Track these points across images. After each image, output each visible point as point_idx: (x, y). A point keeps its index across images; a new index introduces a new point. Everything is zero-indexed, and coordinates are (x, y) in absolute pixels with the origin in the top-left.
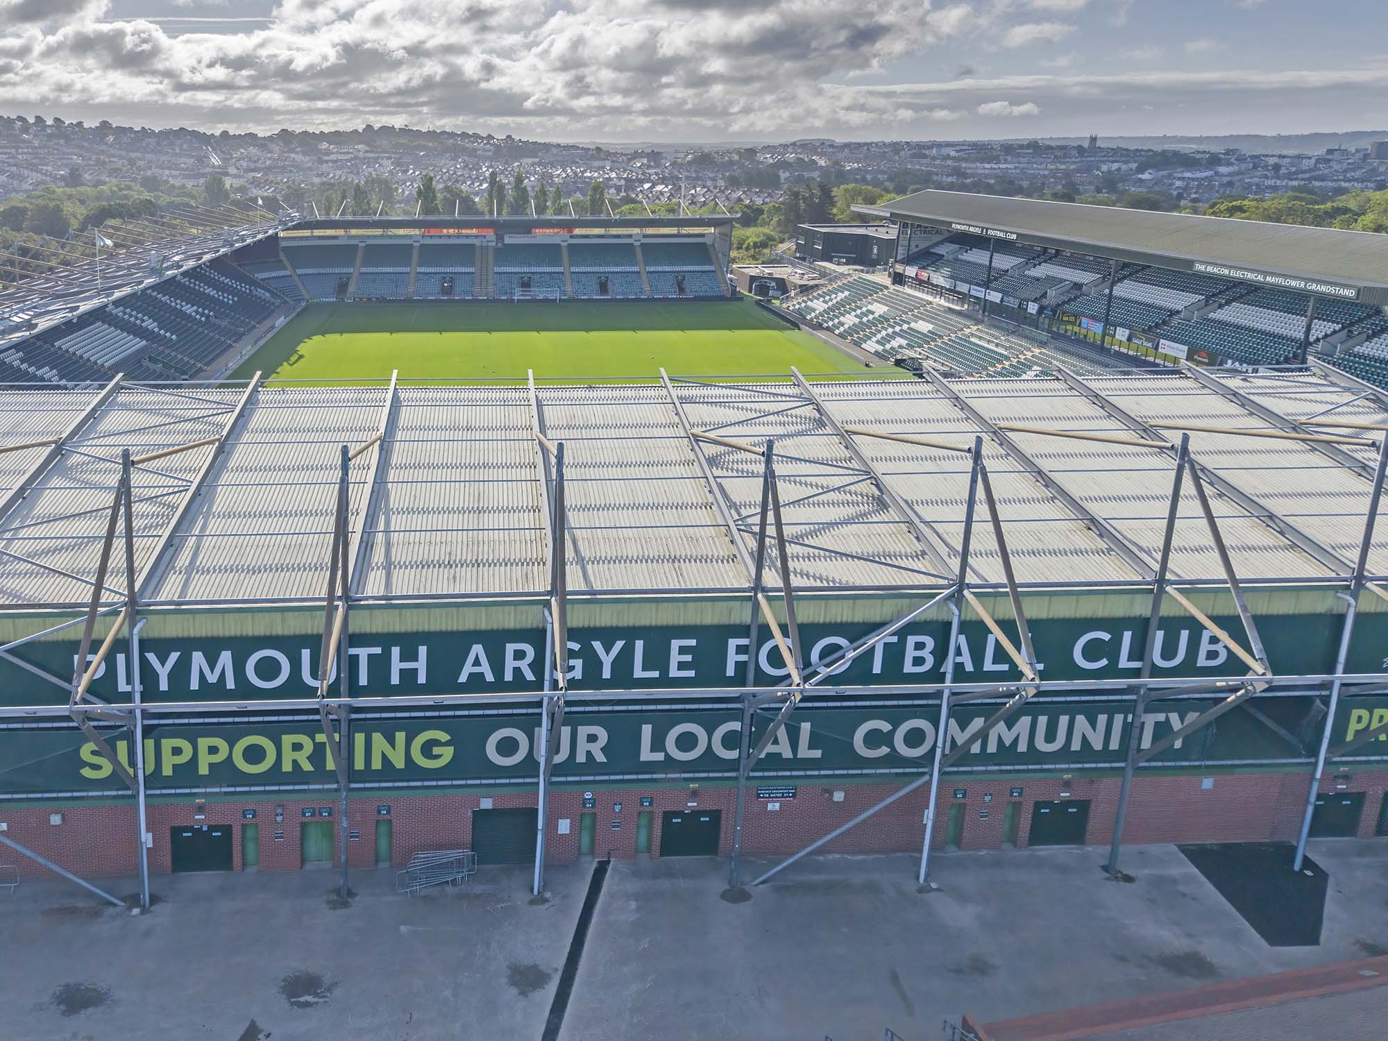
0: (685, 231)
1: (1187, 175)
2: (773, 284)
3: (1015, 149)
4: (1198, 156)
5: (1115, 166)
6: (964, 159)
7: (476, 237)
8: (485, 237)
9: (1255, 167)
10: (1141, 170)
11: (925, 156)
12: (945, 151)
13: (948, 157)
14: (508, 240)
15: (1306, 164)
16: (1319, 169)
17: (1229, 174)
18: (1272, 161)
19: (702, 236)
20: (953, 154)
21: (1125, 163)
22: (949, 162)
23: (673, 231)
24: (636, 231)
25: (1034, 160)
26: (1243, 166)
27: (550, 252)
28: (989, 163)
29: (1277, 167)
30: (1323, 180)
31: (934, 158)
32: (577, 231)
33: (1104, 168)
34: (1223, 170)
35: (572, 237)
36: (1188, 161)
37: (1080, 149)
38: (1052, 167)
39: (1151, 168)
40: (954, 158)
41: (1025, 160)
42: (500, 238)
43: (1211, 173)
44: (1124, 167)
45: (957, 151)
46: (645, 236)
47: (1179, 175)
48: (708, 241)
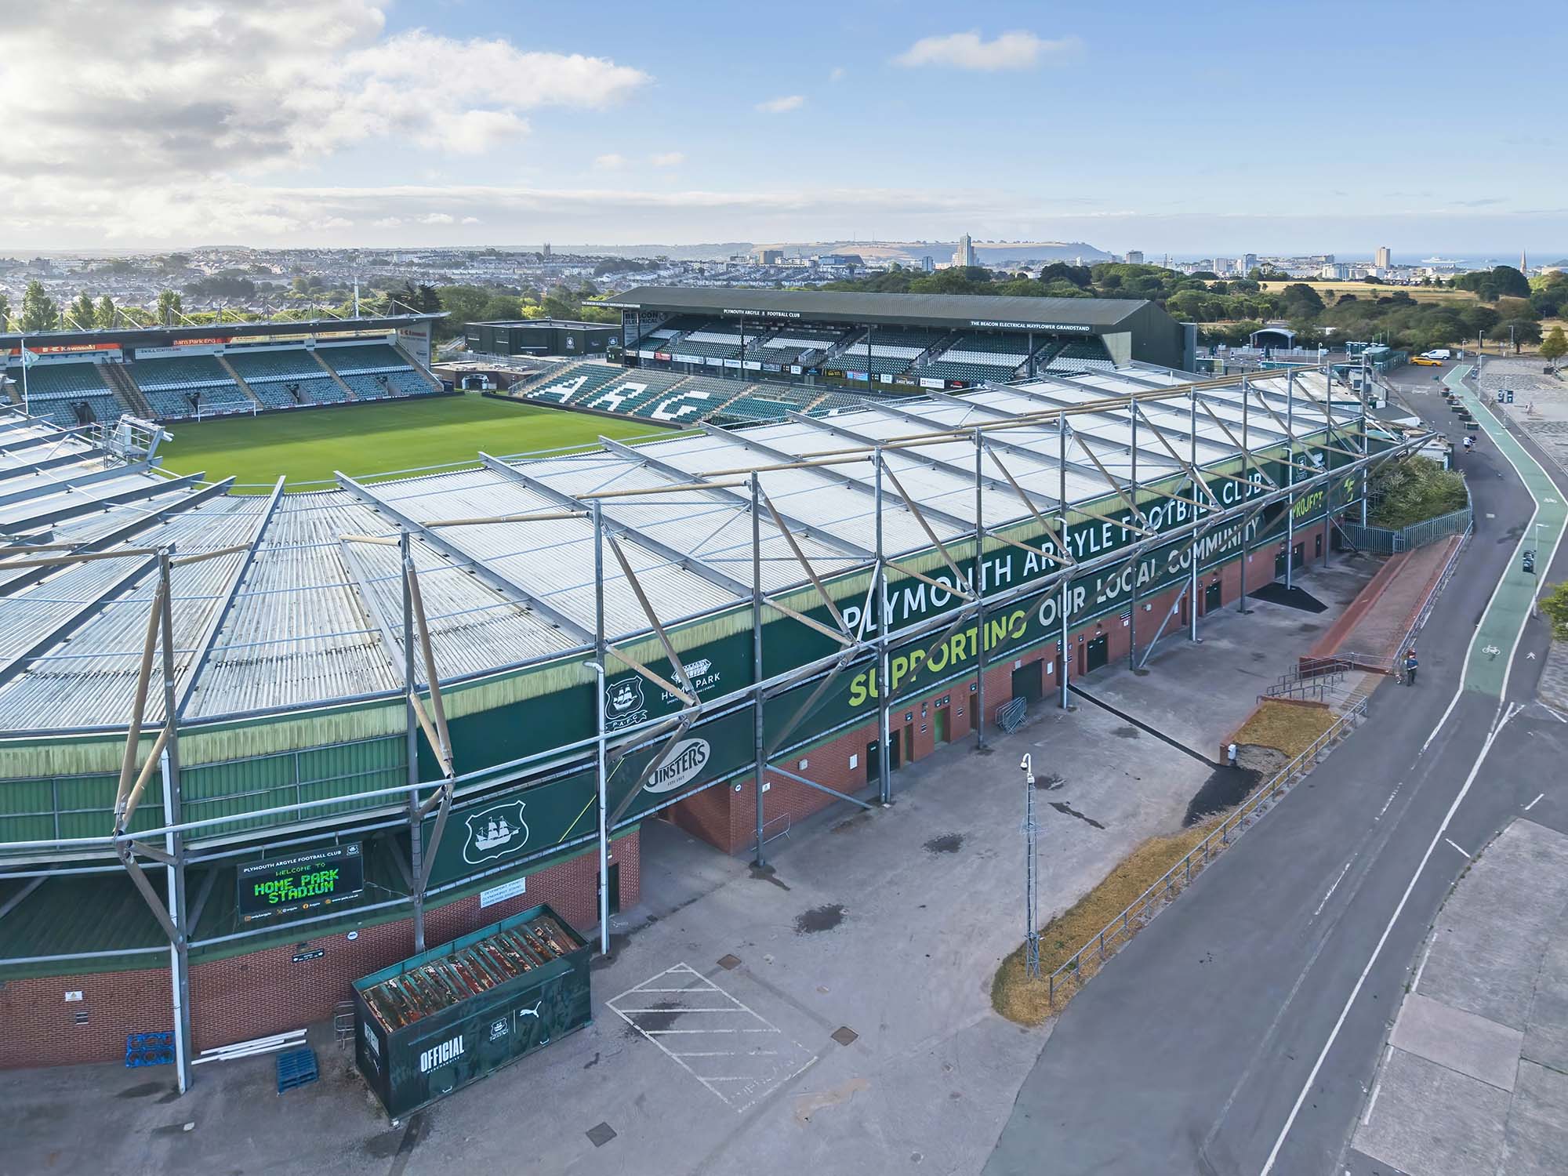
0: (363, 333)
1: (638, 278)
2: (485, 378)
3: (477, 256)
4: (640, 262)
5: (576, 271)
6: (429, 265)
7: (94, 354)
8: (107, 353)
9: (686, 270)
10: (599, 273)
11: (387, 263)
12: (407, 258)
13: (411, 264)
14: (140, 355)
15: (722, 269)
16: (731, 272)
17: (670, 277)
18: (697, 266)
19: (384, 337)
20: (416, 261)
21: (585, 268)
22: (415, 269)
23: (352, 334)
24: (308, 336)
25: (500, 266)
26: (677, 270)
27: (206, 366)
28: (457, 268)
29: (702, 271)
30: (738, 281)
31: (395, 264)
32: (234, 340)
33: (567, 272)
34: (663, 273)
35: (228, 347)
36: (635, 267)
37: (538, 255)
38: (519, 272)
39: (609, 272)
40: (419, 265)
41: (492, 266)
42: (129, 353)
43: (656, 276)
44: (583, 272)
45: (420, 258)
46: (318, 341)
47: (632, 278)
48: (391, 342)
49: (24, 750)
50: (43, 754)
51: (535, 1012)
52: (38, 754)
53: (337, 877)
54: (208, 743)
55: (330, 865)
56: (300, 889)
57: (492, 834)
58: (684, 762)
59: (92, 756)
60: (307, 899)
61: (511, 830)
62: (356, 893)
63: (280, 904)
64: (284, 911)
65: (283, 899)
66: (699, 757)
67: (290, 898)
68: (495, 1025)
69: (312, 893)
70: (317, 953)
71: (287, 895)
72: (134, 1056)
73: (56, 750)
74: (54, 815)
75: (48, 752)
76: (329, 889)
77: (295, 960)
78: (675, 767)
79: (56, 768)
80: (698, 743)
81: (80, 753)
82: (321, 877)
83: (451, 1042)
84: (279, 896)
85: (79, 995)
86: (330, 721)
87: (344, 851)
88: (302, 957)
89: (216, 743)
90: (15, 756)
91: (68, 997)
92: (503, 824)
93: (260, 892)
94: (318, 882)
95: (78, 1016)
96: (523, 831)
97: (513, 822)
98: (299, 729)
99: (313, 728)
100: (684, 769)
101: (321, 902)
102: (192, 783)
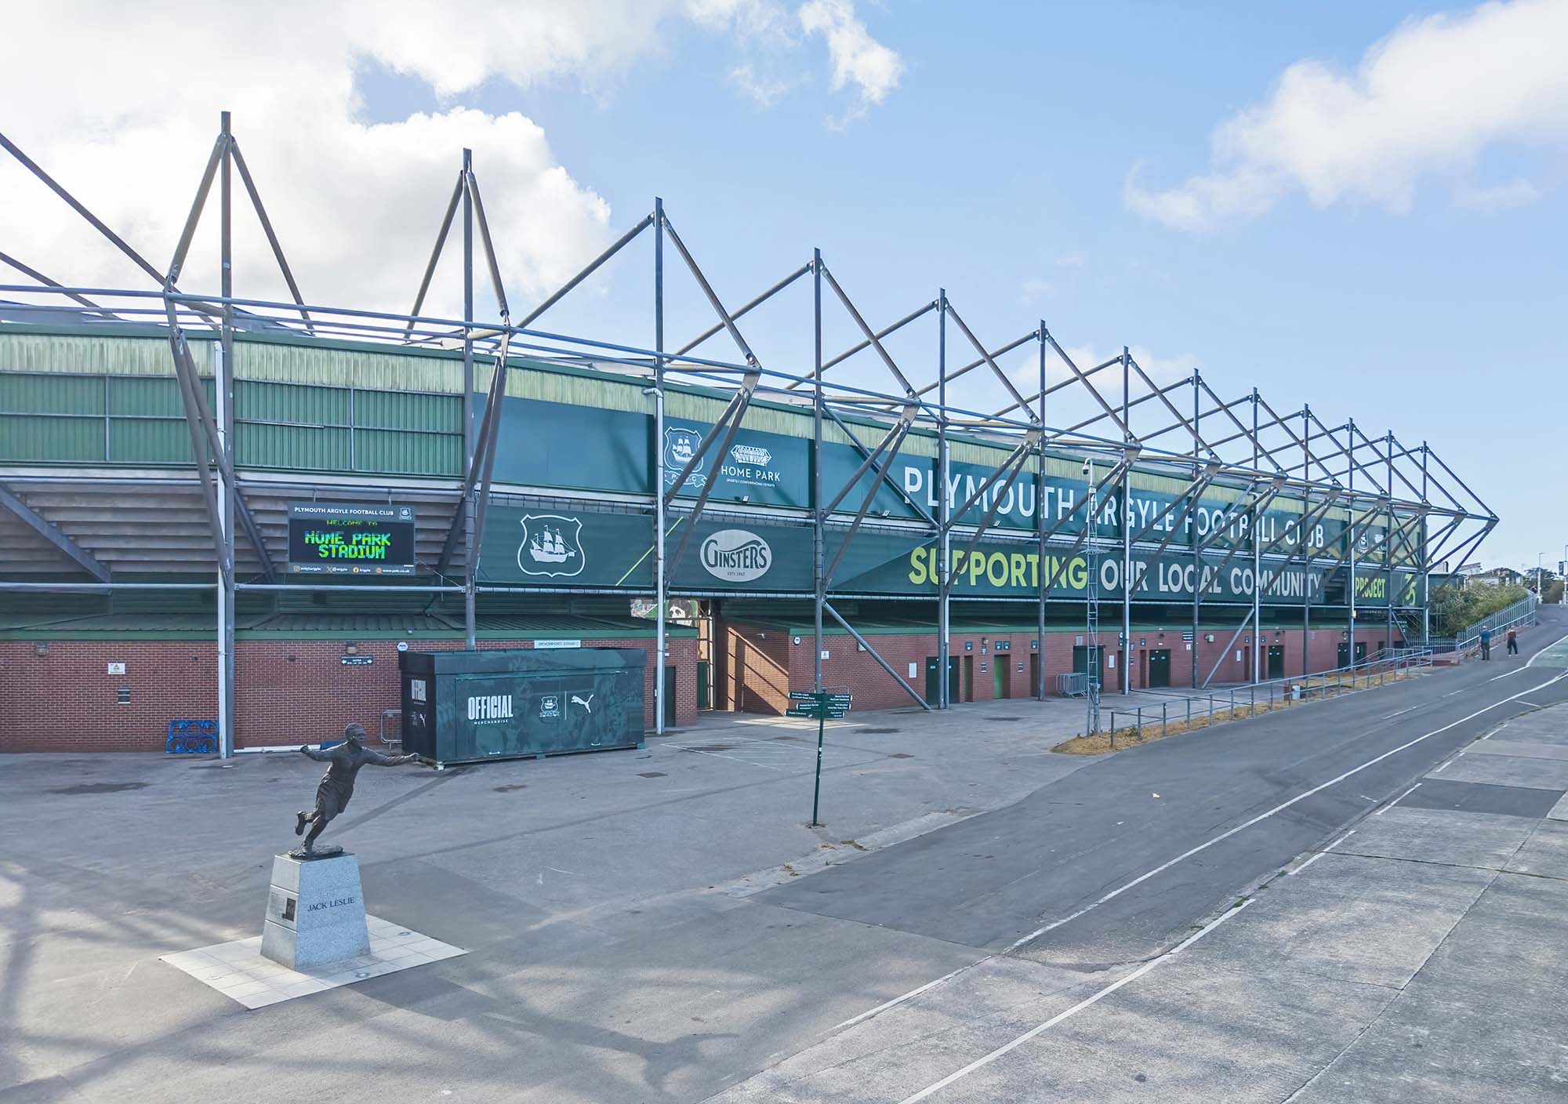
49: (78, 340)
50: (98, 348)
51: (587, 705)
52: (93, 346)
53: (389, 544)
54: (263, 357)
55: (381, 527)
56: (351, 547)
57: (548, 546)
58: (746, 557)
59: (146, 355)
60: (357, 561)
61: (567, 550)
62: (407, 569)
63: (330, 560)
64: (334, 569)
65: (333, 556)
66: (760, 561)
67: (340, 556)
68: (546, 701)
69: (362, 556)
70: (366, 660)
71: (337, 550)
72: (174, 743)
73: (111, 344)
74: (104, 418)
75: (102, 345)
76: (380, 555)
77: (344, 662)
78: (735, 557)
79: (110, 367)
80: (759, 544)
81: (134, 351)
82: (372, 539)
83: (499, 697)
84: (330, 550)
85: (121, 668)
86: (387, 362)
87: (397, 514)
88: (351, 660)
89: (271, 358)
90: (69, 345)
91: (112, 669)
92: (559, 539)
93: (310, 540)
94: (369, 543)
95: (120, 693)
96: (578, 553)
97: (569, 543)
98: (356, 363)
99: (369, 365)
100: (745, 566)
101: (372, 570)
102: (245, 395)
